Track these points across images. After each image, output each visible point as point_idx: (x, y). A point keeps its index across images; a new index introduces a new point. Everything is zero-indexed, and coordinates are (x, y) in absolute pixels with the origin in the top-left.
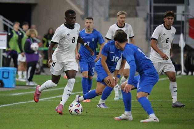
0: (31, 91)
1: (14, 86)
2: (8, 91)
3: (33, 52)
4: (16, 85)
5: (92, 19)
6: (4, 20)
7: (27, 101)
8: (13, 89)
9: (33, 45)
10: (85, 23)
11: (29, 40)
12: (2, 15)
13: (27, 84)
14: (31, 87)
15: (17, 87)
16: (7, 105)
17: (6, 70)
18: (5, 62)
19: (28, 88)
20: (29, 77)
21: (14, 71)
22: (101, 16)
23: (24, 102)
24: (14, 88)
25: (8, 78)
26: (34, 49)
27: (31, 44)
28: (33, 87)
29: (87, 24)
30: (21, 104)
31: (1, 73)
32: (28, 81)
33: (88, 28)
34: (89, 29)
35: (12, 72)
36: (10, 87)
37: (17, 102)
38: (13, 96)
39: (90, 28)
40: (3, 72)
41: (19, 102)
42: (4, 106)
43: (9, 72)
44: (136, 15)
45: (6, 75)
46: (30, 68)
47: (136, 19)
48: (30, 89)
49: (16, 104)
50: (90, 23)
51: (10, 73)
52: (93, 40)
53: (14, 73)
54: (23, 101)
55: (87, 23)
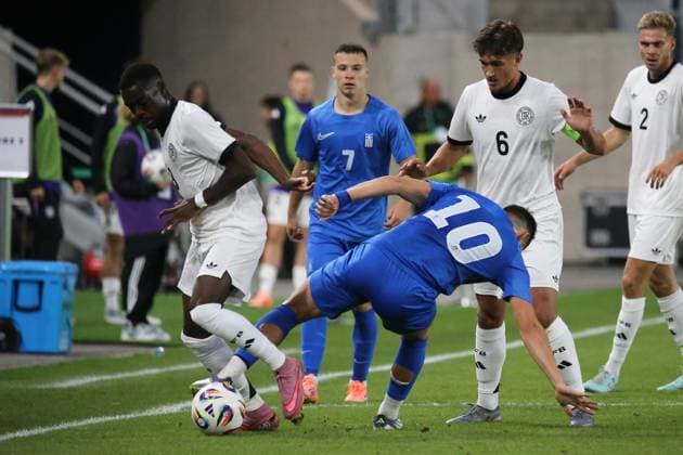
0: (140, 368)
1: (63, 345)
2: (37, 367)
3: (155, 189)
4: (76, 342)
5: (365, 53)
6: (16, 48)
7: (125, 413)
8: (62, 359)
9: (154, 158)
10: (335, 68)
11: (131, 136)
12: (6, 25)
13: (125, 337)
14: (142, 351)
15: (77, 349)
16: (35, 432)
17: (28, 272)
18: (25, 238)
19: (129, 353)
20: (132, 303)
21: (65, 275)
22: (454, 26)
23: (109, 418)
24: (63, 353)
25: (37, 309)
26: (156, 177)
27: (144, 154)
28: (152, 351)
29: (343, 74)
30: (99, 424)
31: (8, 289)
32: (130, 323)
33: (346, 91)
34: (349, 96)
35: (54, 283)
36: (46, 348)
37: (79, 418)
38: (63, 390)
39: (353, 92)
40: (16, 283)
41: (87, 417)
42: (19, 434)
43: (41, 284)
44: (612, 23)
45: (27, 296)
46: (139, 264)
47: (611, 38)
48: (137, 356)
49: (75, 424)
50: (356, 68)
51: (47, 289)
52: (369, 142)
53: (65, 287)
54: (107, 414)
55: (343, 68)
